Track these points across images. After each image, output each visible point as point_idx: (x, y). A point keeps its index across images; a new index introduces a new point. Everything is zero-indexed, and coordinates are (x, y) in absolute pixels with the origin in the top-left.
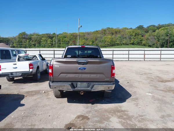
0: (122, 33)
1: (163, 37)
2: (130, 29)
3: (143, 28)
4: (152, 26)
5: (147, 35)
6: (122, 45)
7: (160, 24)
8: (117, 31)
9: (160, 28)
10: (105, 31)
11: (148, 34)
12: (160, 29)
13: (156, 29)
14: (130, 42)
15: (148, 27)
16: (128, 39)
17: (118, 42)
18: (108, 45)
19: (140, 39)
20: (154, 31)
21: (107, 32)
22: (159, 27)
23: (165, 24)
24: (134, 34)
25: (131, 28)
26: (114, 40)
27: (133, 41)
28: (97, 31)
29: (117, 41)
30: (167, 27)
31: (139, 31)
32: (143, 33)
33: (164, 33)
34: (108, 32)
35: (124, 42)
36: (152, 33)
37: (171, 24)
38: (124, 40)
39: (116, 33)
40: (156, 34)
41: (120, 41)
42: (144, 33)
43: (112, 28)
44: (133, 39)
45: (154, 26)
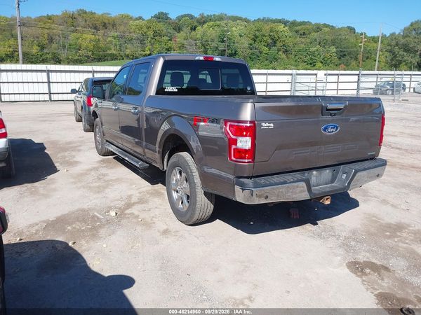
0: (122, 28)
1: (214, 45)
2: (137, 19)
3: (167, 18)
4: (188, 15)
5: (180, 37)
6: (123, 59)
7: (203, 14)
8: (106, 21)
9: (204, 23)
10: (73, 17)
11: (182, 34)
12: (205, 26)
13: (195, 24)
14: (144, 53)
15: (179, 18)
16: (136, 43)
17: (114, 52)
18: (88, 57)
19: (166, 47)
20: (194, 29)
21: (81, 21)
22: (203, 21)
23: (214, 15)
24: (151, 33)
25: (140, 18)
26: (102, 45)
27: (150, 50)
28: (49, 18)
29: (110, 49)
30: (218, 23)
31: (161, 27)
32: (169, 31)
33: (216, 36)
34: (84, 22)
35: (128, 52)
36: (190, 33)
37: (226, 15)
38: (129, 46)
39: (105, 26)
40: (198, 36)
41: (118, 47)
42: (172, 31)
43: (92, 13)
44: (149, 46)
45: (191, 17)
